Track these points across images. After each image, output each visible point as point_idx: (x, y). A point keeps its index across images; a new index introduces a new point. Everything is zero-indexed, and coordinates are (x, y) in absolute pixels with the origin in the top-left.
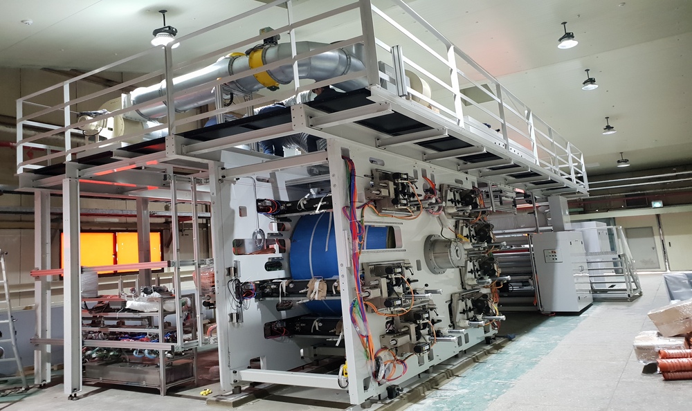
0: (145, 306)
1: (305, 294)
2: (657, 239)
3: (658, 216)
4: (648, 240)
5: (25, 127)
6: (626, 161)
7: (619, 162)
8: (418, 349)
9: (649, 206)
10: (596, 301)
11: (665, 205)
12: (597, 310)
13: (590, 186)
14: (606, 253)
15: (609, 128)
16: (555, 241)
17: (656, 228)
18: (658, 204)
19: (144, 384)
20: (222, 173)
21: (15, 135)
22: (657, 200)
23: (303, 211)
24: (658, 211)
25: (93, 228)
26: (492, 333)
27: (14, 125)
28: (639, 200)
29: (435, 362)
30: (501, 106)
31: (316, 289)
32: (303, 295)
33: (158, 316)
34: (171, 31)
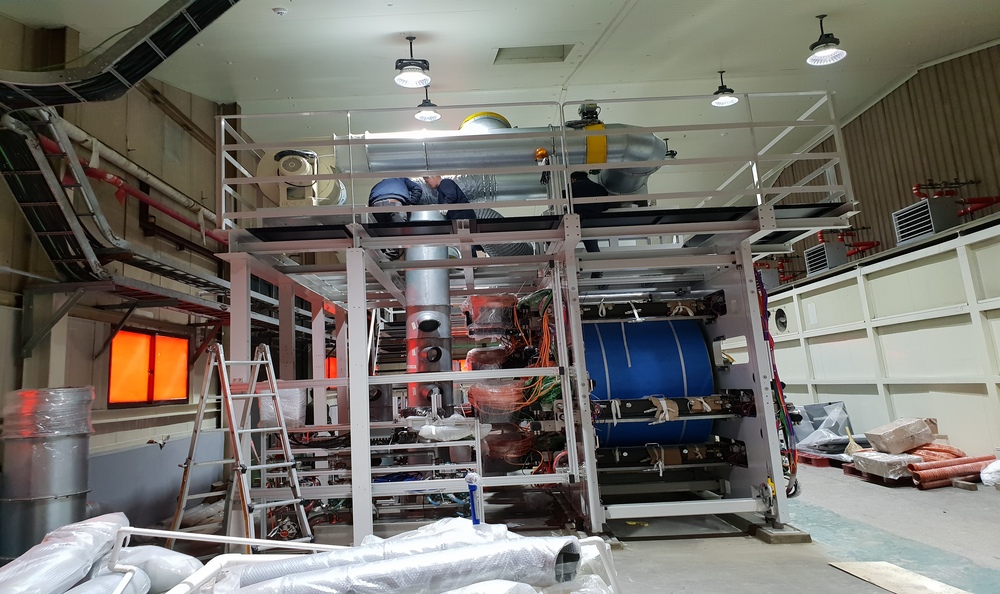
1: (653, 415)
31: (667, 411)
32: (648, 415)
33: (477, 445)
34: (424, 65)
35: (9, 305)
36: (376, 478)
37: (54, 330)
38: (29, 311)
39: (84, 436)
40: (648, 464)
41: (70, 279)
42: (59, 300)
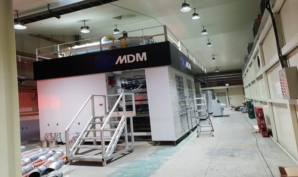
2: (227, 97)
3: (227, 89)
4: (225, 97)
6: (218, 70)
7: (216, 70)
9: (225, 85)
11: (230, 85)
15: (214, 59)
17: (227, 93)
18: (227, 85)
22: (227, 83)
24: (227, 87)
28: (222, 84)
34: (87, 28)
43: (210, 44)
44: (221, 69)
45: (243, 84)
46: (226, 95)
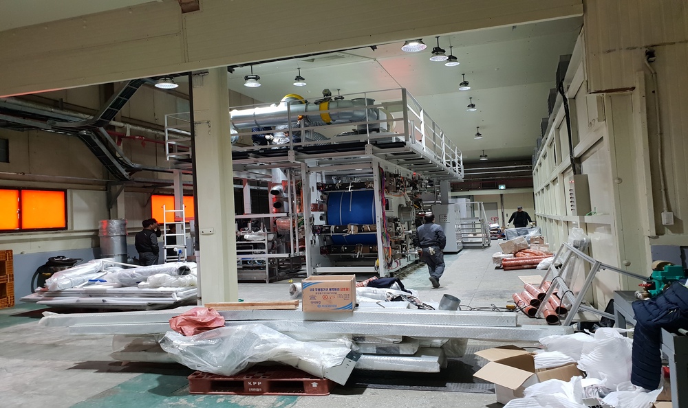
0: (255, 238)
1: (346, 232)
2: (500, 211)
3: (501, 195)
4: (495, 211)
5: (169, 132)
6: (486, 156)
7: (481, 156)
8: (403, 256)
9: (497, 188)
10: (464, 248)
11: (507, 188)
12: (464, 252)
13: (465, 172)
14: (470, 218)
15: (478, 134)
16: (447, 210)
17: (499, 204)
18: (502, 187)
19: (255, 278)
20: (308, 169)
21: (164, 137)
22: (502, 184)
23: (338, 190)
24: (502, 192)
25: (165, 193)
26: (418, 258)
27: (164, 131)
28: (491, 184)
29: (401, 267)
30: (434, 134)
31: (352, 230)
32: (345, 232)
33: (265, 242)
34: (257, 78)
35: (103, 190)
36: (238, 253)
37: (118, 198)
38: (110, 191)
39: (125, 236)
40: (354, 253)
41: (121, 180)
42: (118, 187)
43: (473, 106)
44: (492, 155)
45: (532, 187)
46: (497, 209)
